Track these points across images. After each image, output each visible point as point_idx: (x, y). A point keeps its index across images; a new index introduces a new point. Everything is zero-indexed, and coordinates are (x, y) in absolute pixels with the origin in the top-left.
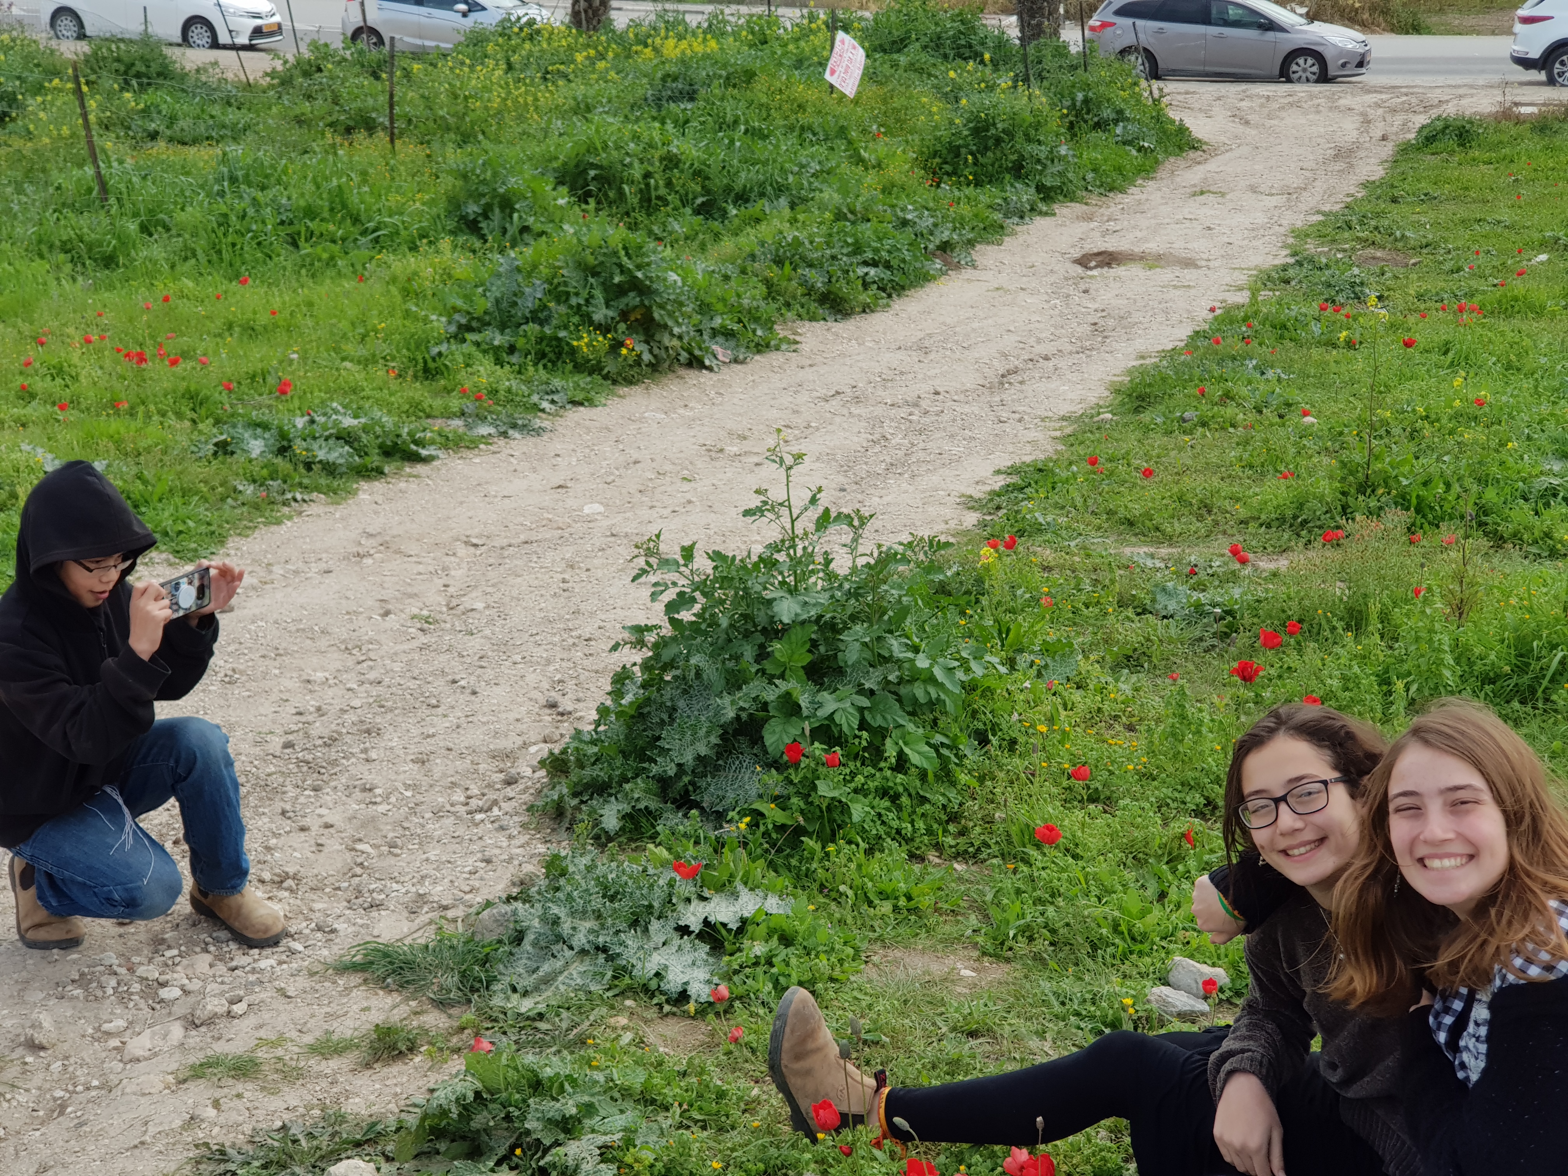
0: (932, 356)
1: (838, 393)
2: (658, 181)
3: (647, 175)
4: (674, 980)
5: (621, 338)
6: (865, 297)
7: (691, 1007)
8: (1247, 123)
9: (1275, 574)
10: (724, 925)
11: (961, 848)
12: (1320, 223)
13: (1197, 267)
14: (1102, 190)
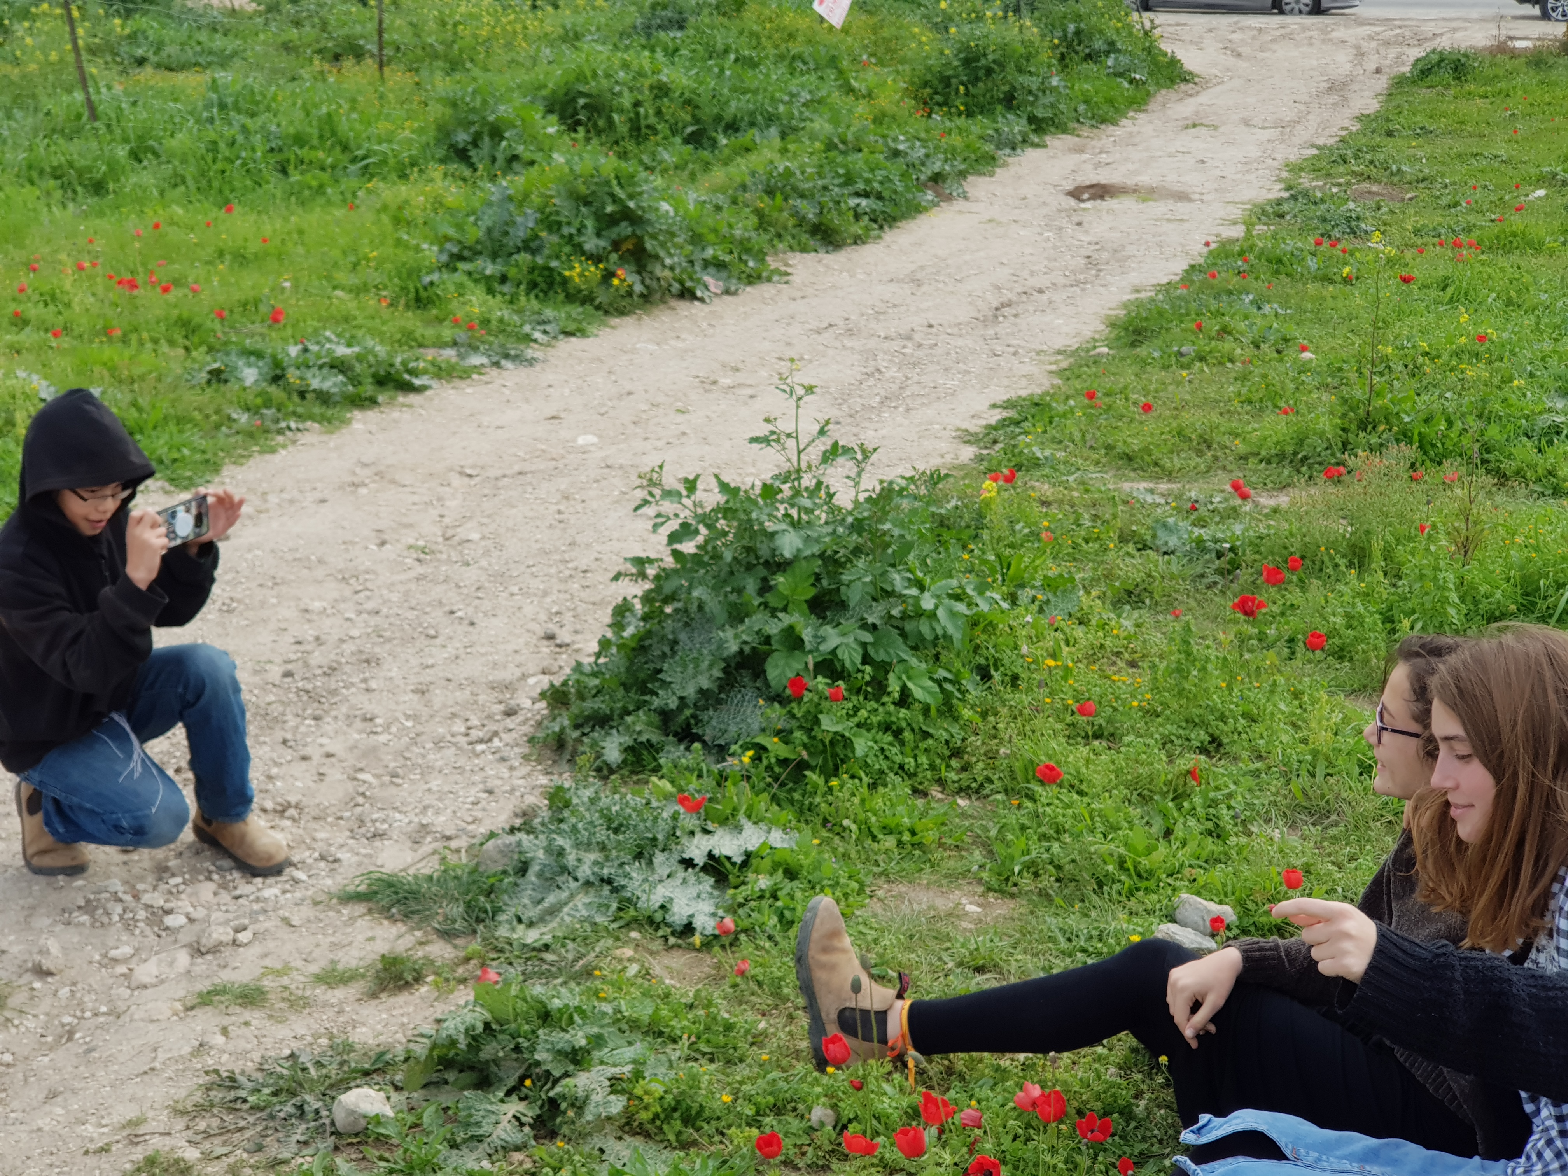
0: (924, 288)
1: (831, 325)
2: (647, 110)
3: (637, 104)
4: (679, 913)
5: (612, 268)
6: (857, 229)
7: (697, 940)
8: (1239, 55)
9: (1275, 511)
10: (729, 858)
11: (964, 784)
12: (1314, 156)
13: (1190, 200)
14: (1094, 122)
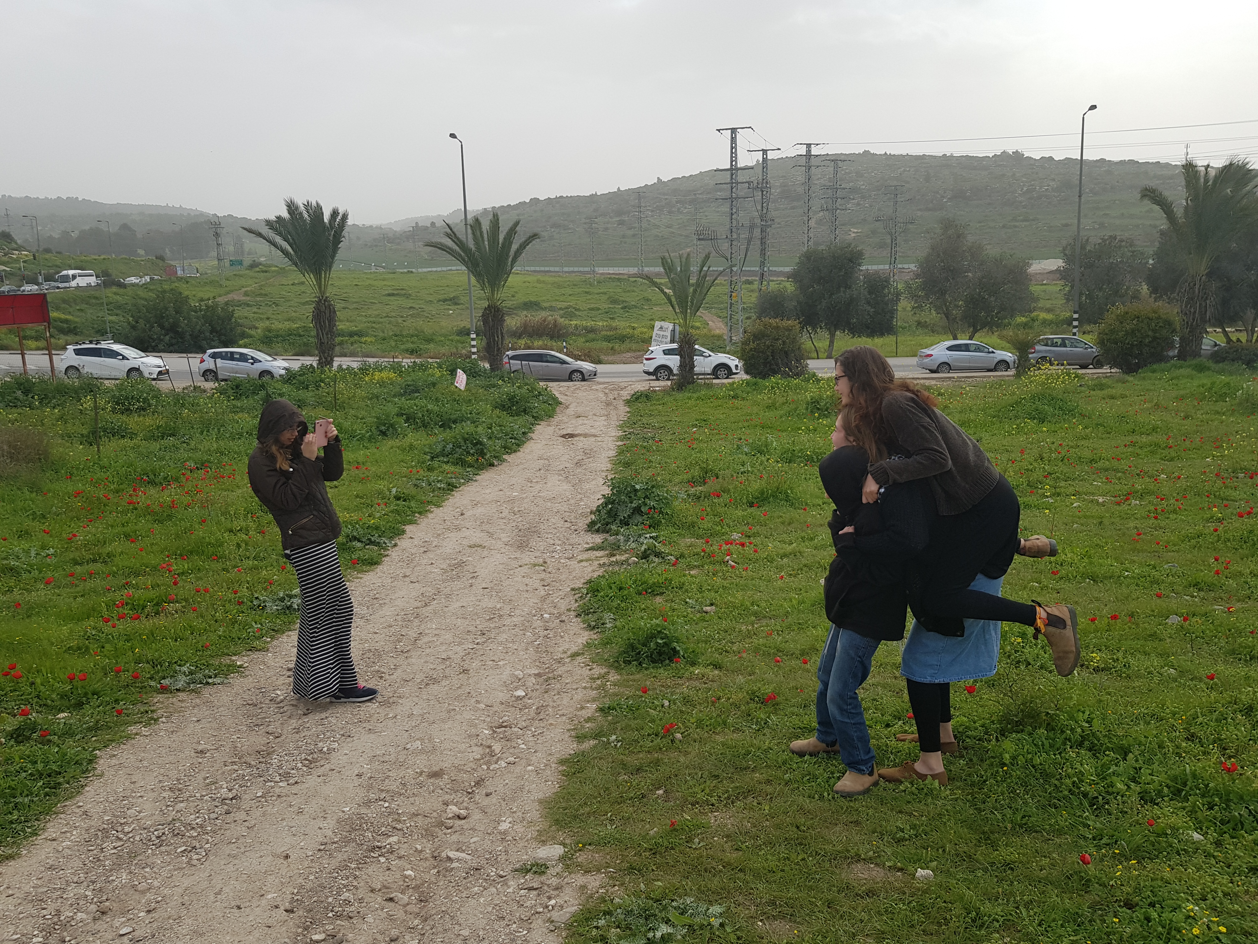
5: (478, 458)
12: (624, 423)
13: (598, 437)
14: (548, 417)
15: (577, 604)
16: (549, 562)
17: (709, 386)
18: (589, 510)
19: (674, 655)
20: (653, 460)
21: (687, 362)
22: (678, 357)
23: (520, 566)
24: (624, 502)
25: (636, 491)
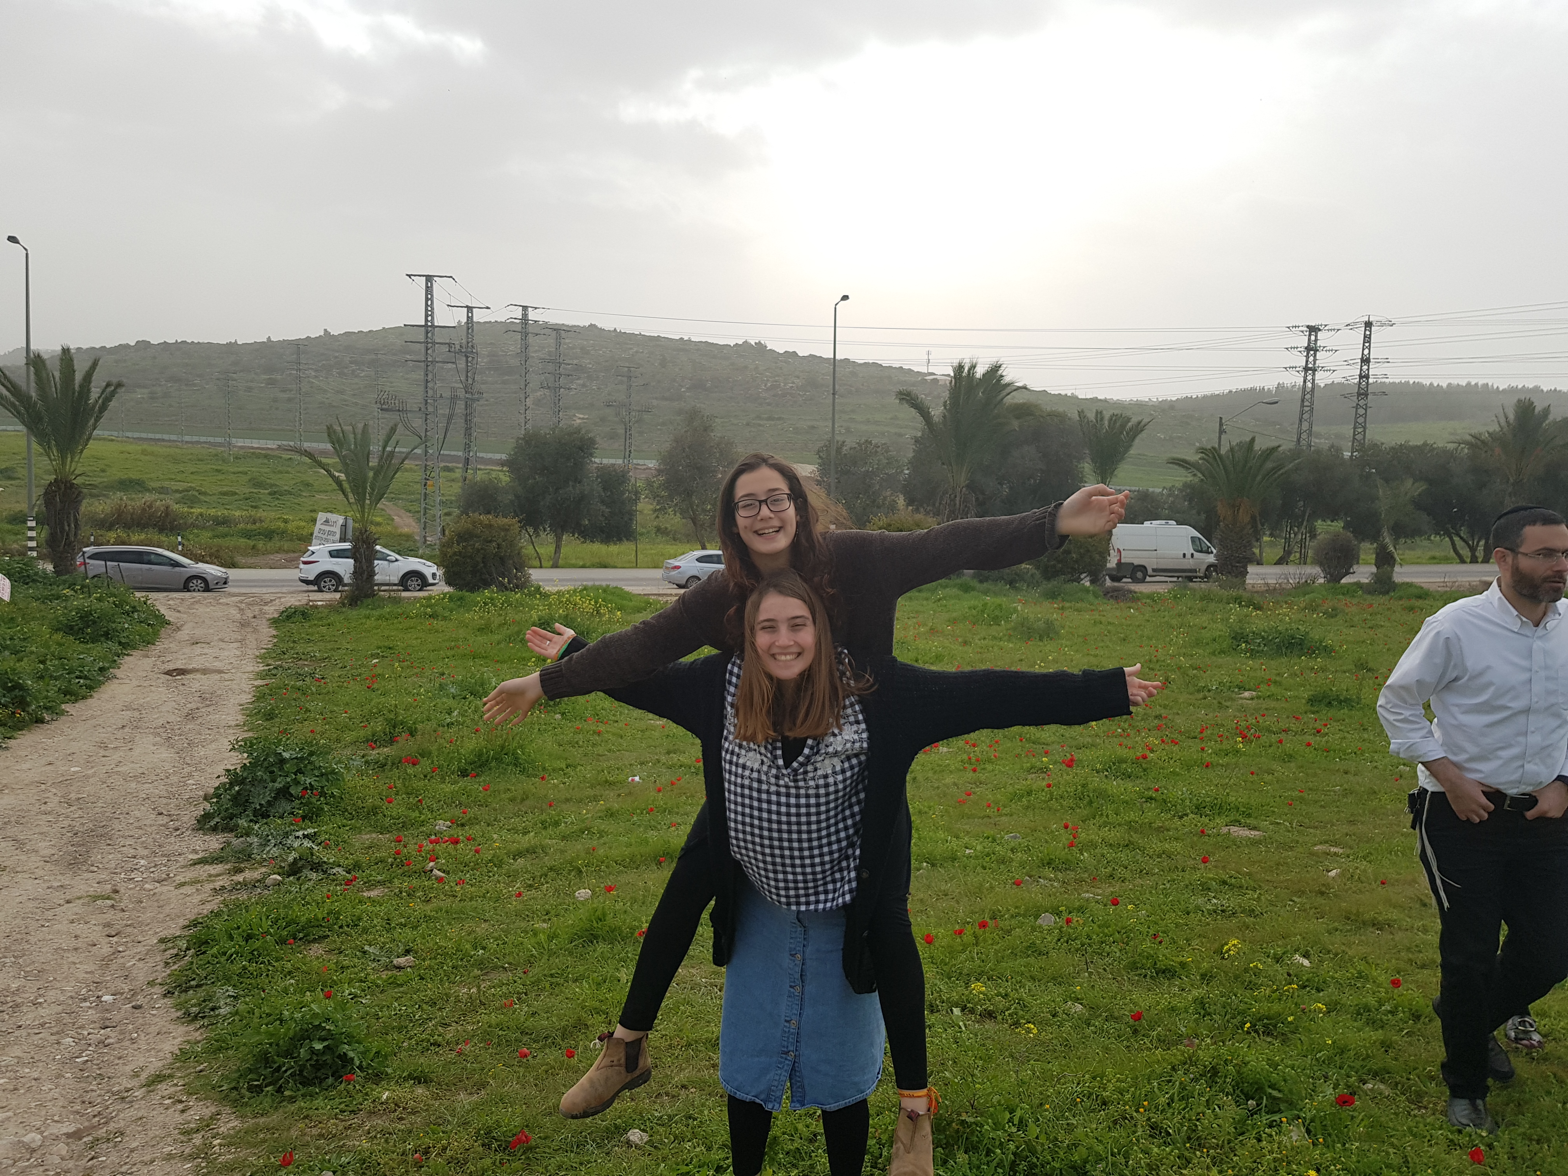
5: (13, 710)
6: (82, 692)
12: (267, 653)
13: (226, 673)
14: (146, 644)
15: (168, 972)
16: (122, 891)
17: (397, 601)
18: (201, 793)
19: (344, 1067)
20: (312, 709)
21: (365, 568)
22: (352, 561)
23: (68, 902)
24: (262, 780)
25: (283, 761)
